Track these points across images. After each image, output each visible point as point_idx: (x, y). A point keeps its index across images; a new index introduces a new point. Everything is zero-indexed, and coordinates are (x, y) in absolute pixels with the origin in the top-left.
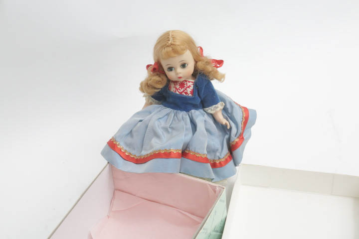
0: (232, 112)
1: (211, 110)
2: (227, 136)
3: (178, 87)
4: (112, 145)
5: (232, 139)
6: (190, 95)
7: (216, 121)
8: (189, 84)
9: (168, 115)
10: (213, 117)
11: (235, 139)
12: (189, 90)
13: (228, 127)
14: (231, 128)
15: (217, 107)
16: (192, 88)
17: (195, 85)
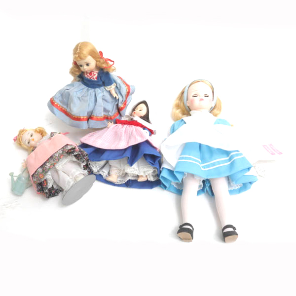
0: (120, 89)
1: (108, 88)
2: (116, 103)
3: (88, 75)
4: (52, 102)
5: (119, 106)
6: (96, 80)
7: (111, 95)
8: (95, 73)
9: (83, 89)
10: (109, 92)
11: (121, 105)
12: (95, 77)
13: (117, 98)
14: (118, 99)
15: (111, 87)
16: (97, 75)
17: (99, 74)
